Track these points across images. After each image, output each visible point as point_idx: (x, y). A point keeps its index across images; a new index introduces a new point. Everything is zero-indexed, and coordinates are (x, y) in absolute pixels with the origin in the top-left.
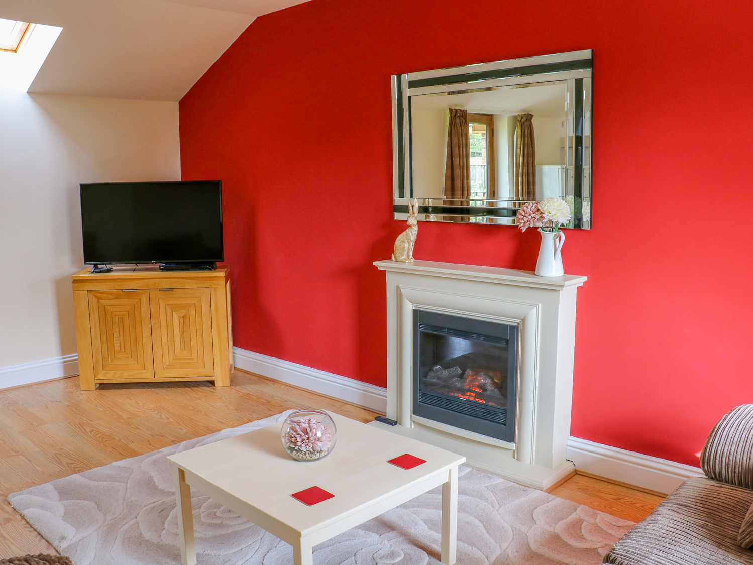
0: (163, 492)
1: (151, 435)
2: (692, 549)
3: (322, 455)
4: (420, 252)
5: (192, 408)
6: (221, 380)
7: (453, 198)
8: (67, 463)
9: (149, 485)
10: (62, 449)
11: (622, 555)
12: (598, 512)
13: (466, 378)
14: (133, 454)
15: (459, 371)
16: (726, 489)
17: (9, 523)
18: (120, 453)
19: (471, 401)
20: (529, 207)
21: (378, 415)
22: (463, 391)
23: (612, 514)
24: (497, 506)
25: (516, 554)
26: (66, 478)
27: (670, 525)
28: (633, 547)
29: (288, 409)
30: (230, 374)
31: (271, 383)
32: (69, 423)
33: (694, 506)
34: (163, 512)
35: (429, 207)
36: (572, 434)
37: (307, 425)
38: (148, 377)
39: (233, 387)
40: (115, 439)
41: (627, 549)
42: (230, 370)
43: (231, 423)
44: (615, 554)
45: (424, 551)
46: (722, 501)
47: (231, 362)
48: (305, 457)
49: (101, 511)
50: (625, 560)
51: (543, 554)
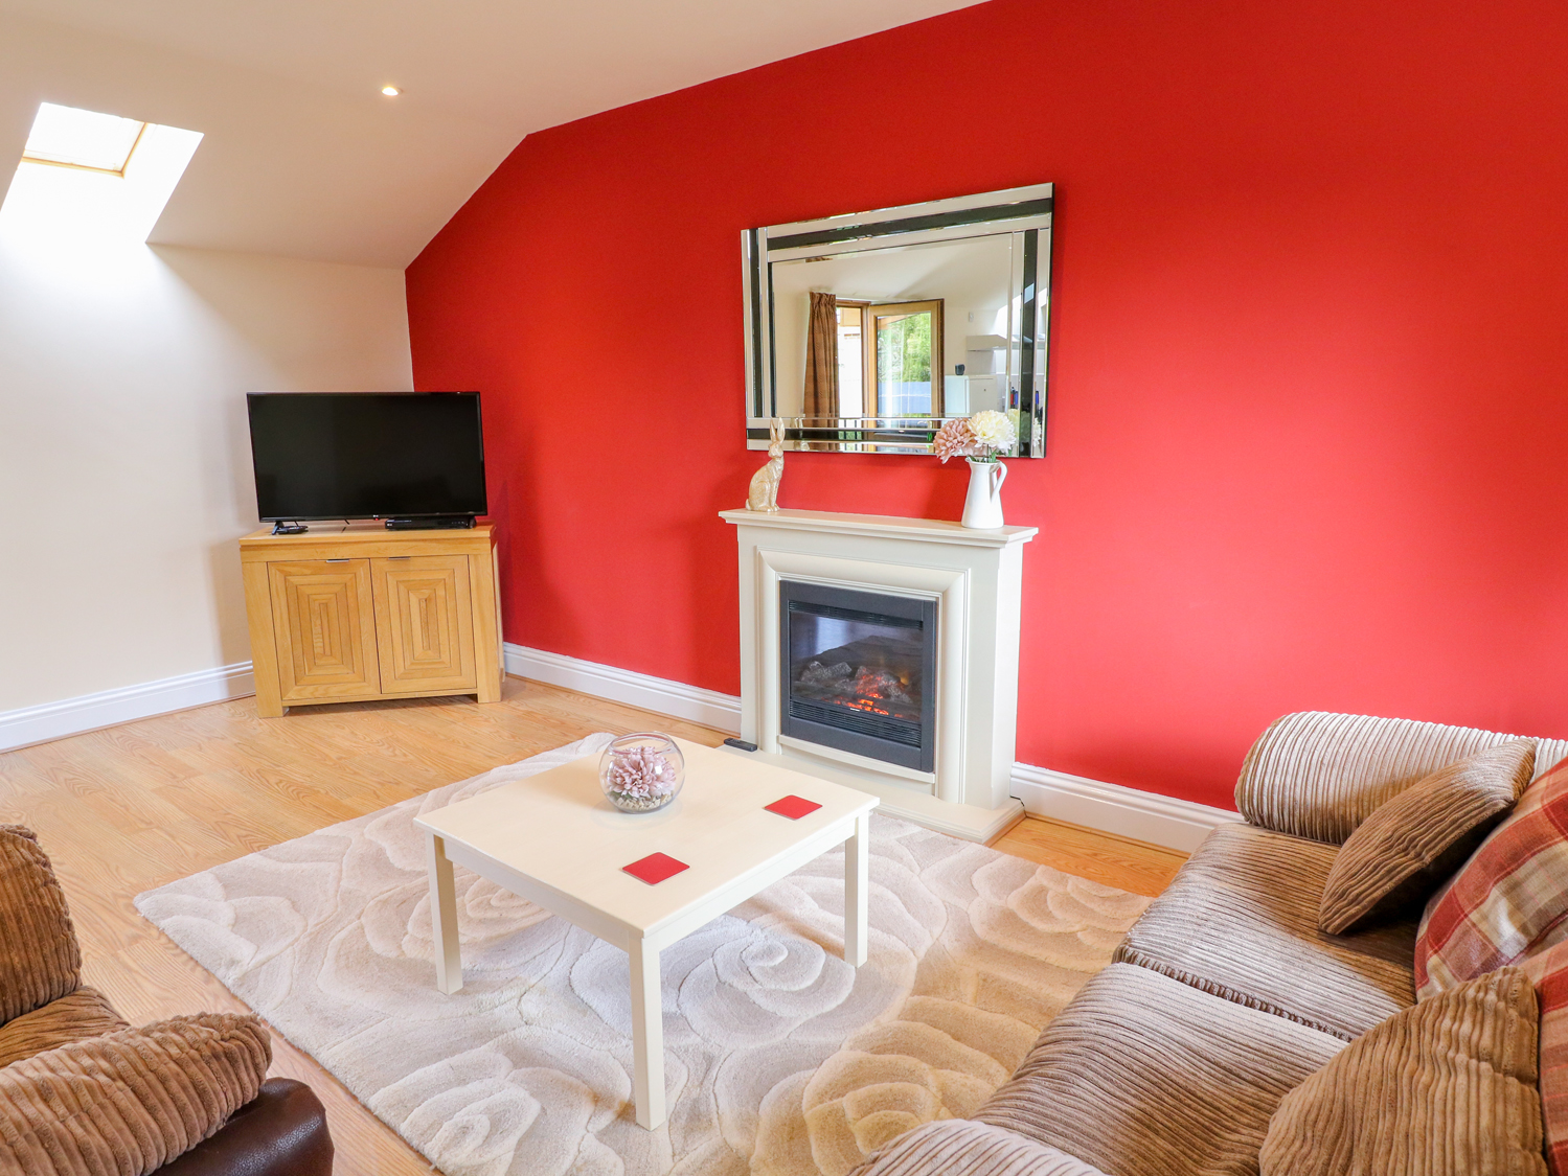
0: (402, 873)
1: (379, 783)
2: (1253, 938)
3: (664, 801)
4: (788, 497)
5: (442, 737)
6: (487, 691)
7: (816, 416)
8: (238, 837)
9: (377, 862)
10: (229, 814)
11: (1144, 949)
12: (1068, 875)
13: (858, 679)
14: (350, 814)
15: (849, 669)
16: (1282, 841)
17: (137, 942)
18: (329, 815)
19: (867, 713)
20: (954, 427)
21: (727, 737)
22: (855, 699)
23: (1089, 879)
24: (918, 870)
25: (956, 944)
26: (236, 861)
27: (1212, 899)
28: (1160, 936)
29: (593, 732)
30: (501, 683)
31: (563, 695)
32: (241, 772)
33: (1241, 870)
34: (403, 905)
35: (799, 430)
36: (1019, 758)
37: (639, 757)
38: (372, 694)
39: (505, 703)
40: (319, 792)
41: (1151, 938)
42: (501, 677)
43: (506, 757)
44: (1133, 947)
45: (818, 943)
46: (1282, 860)
47: (502, 666)
48: (637, 807)
49: (298, 911)
50: (1151, 956)
51: (996, 943)
